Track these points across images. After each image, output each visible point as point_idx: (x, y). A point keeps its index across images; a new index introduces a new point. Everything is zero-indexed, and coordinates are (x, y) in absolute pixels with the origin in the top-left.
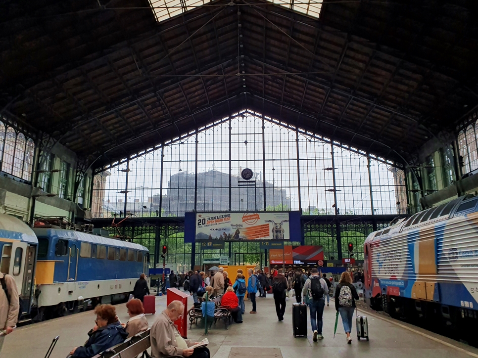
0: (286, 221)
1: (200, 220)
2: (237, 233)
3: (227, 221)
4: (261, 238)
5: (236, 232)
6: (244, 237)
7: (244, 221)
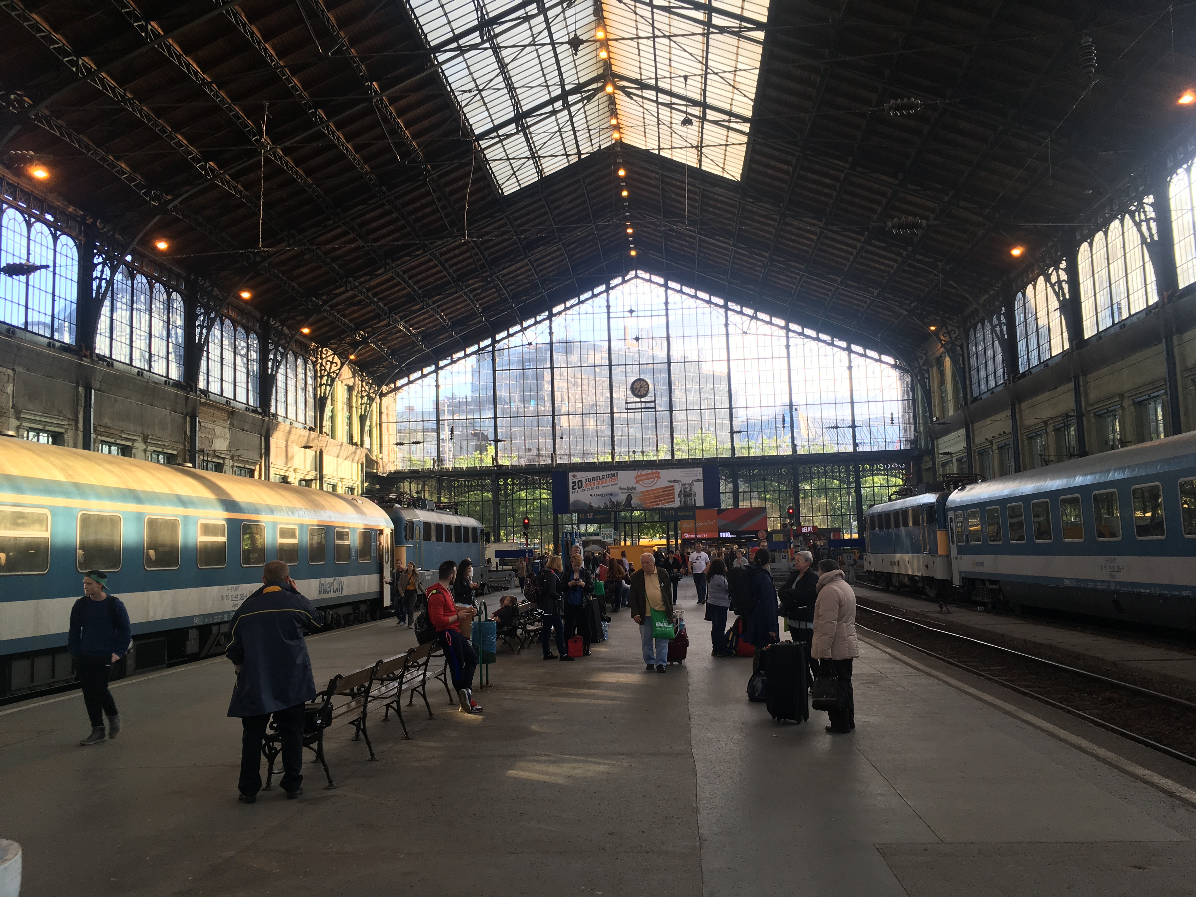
0: (698, 480)
1: (575, 482)
2: (629, 499)
3: (613, 483)
4: (664, 506)
5: (627, 499)
6: (639, 505)
7: (637, 482)
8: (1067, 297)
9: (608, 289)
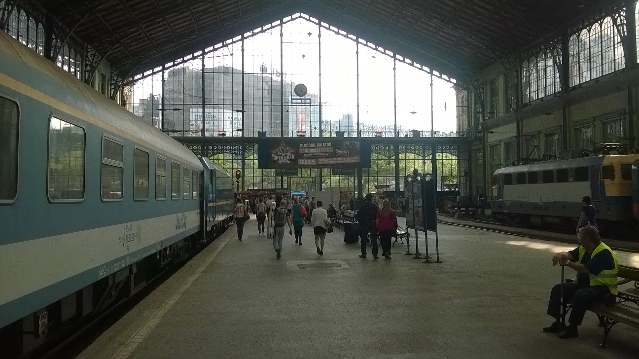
8: (626, 34)
9: (282, 23)
